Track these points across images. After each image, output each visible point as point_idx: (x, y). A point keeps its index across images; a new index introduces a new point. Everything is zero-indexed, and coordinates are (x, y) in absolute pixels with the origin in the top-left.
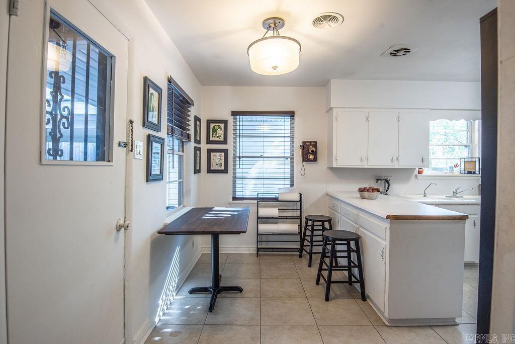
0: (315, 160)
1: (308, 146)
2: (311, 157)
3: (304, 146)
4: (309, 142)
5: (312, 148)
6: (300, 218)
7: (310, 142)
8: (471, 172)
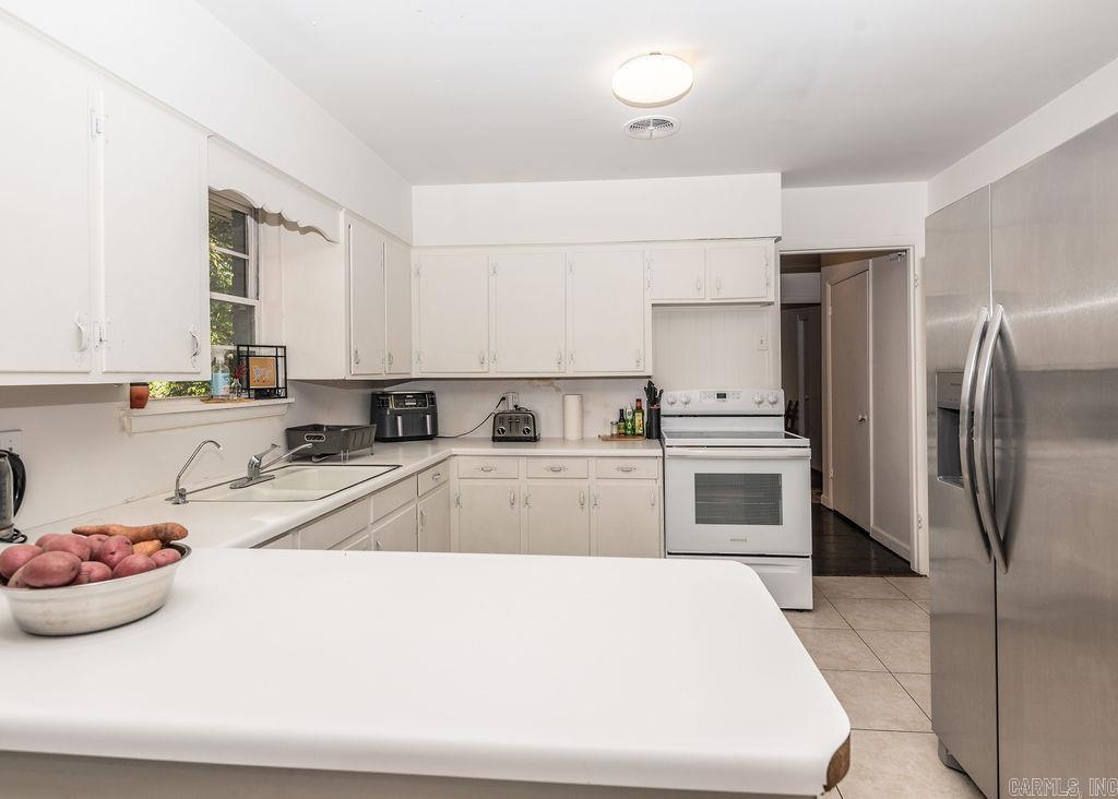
8: (262, 394)
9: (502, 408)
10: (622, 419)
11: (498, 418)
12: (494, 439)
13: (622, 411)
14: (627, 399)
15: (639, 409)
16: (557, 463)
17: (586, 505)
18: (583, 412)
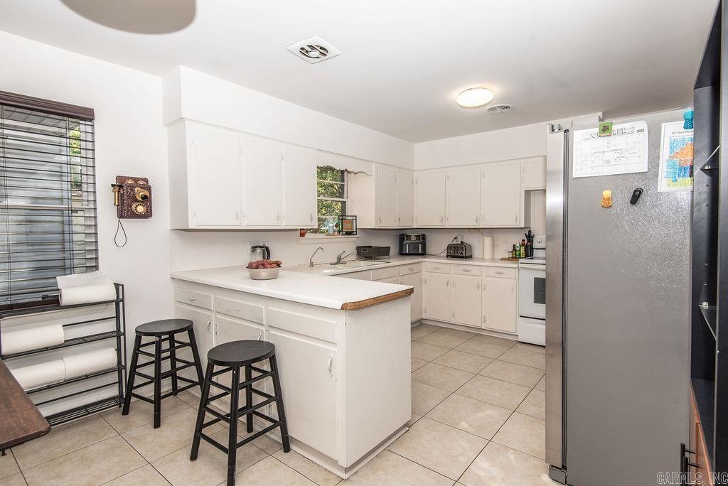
0: (148, 215)
1: (132, 188)
2: (141, 209)
3: (121, 187)
4: (132, 179)
5: (140, 193)
6: (119, 334)
7: (136, 180)
8: (348, 233)
9: (455, 242)
10: (514, 250)
11: (450, 247)
12: (447, 256)
13: (514, 246)
14: (518, 239)
15: (523, 245)
16: (469, 268)
17: (480, 289)
18: (494, 246)
